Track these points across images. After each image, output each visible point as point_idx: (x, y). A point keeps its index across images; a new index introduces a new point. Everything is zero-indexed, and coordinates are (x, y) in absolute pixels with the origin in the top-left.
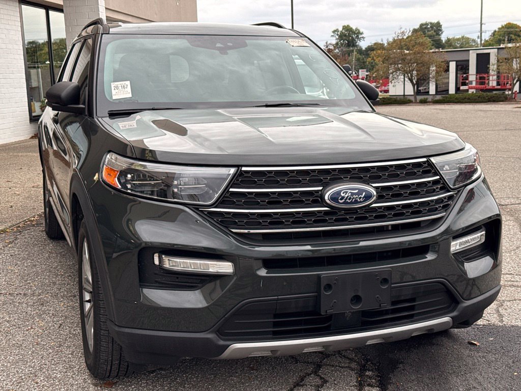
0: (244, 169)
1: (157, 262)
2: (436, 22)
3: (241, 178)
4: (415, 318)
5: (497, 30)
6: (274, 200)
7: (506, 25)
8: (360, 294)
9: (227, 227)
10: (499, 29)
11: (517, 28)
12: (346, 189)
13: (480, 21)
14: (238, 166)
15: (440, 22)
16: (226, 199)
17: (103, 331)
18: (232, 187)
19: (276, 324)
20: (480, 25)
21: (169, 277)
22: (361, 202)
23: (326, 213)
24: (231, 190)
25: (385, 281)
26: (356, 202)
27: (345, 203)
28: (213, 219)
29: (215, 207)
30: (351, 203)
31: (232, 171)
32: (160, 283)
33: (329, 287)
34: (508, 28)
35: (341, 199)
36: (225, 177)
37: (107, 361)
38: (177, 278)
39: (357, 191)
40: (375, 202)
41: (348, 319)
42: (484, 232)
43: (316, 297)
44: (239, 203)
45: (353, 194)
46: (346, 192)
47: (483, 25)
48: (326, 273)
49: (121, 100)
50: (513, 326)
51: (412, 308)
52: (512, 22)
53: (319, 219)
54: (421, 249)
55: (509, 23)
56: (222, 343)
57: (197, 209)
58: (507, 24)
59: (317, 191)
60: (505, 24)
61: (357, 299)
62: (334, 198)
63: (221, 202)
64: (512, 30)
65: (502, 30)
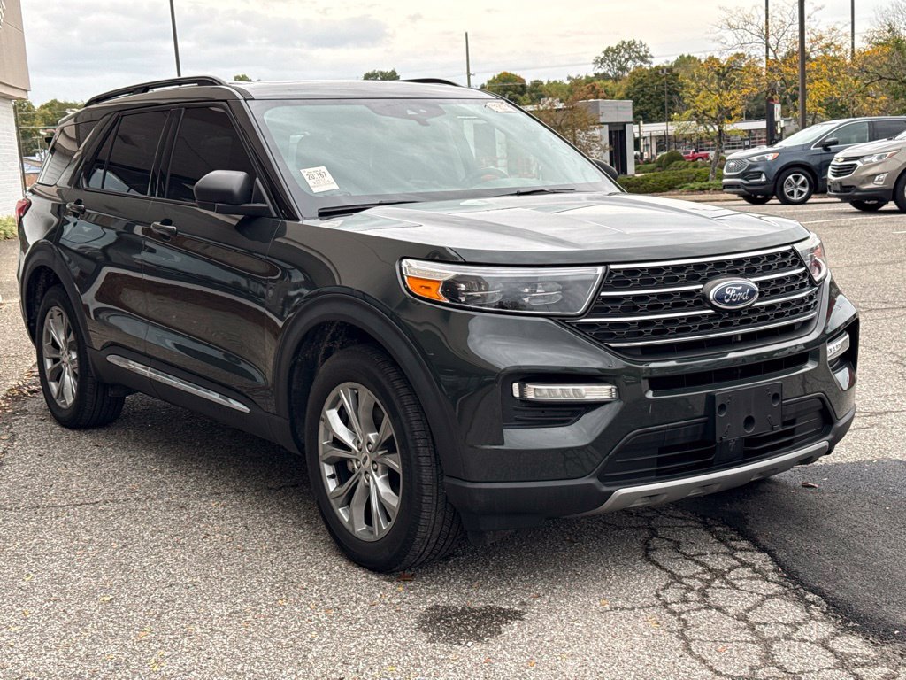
0: (613, 267)
1: (516, 394)
2: (390, 71)
3: (614, 279)
4: (794, 444)
5: (486, 83)
6: (656, 304)
7: (499, 76)
8: (752, 415)
9: (603, 343)
10: (489, 82)
11: (516, 81)
12: (729, 285)
13: (466, 71)
14: (606, 264)
15: (397, 71)
16: (599, 306)
17: (425, 498)
18: (603, 290)
19: (661, 461)
20: (466, 76)
21: (532, 411)
22: (746, 301)
23: (710, 315)
24: (603, 294)
25: (776, 397)
26: (742, 301)
27: (731, 303)
28: (583, 332)
29: (586, 317)
30: (737, 303)
31: (600, 270)
32: (521, 420)
33: (722, 407)
34: (504, 82)
35: (727, 298)
36: (592, 277)
37: (423, 539)
38: (543, 412)
39: (740, 288)
40: (758, 301)
41: (731, 449)
42: (848, 336)
43: (706, 422)
44: (616, 310)
45: (737, 291)
46: (731, 289)
47: (471, 77)
48: (719, 390)
49: (327, 194)
50: (836, 464)
51: (791, 432)
52: (508, 72)
53: (704, 324)
54: (798, 359)
55: (505, 73)
56: (605, 489)
57: (564, 321)
58: (502, 74)
59: (698, 290)
60: (499, 73)
61: (749, 421)
62: (720, 298)
63: (591, 311)
64: (510, 84)
65: (496, 84)
